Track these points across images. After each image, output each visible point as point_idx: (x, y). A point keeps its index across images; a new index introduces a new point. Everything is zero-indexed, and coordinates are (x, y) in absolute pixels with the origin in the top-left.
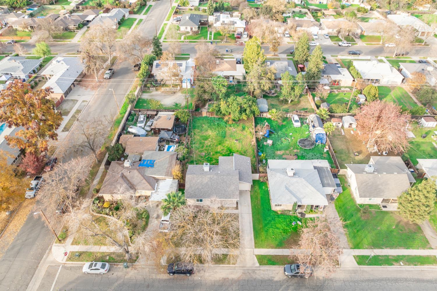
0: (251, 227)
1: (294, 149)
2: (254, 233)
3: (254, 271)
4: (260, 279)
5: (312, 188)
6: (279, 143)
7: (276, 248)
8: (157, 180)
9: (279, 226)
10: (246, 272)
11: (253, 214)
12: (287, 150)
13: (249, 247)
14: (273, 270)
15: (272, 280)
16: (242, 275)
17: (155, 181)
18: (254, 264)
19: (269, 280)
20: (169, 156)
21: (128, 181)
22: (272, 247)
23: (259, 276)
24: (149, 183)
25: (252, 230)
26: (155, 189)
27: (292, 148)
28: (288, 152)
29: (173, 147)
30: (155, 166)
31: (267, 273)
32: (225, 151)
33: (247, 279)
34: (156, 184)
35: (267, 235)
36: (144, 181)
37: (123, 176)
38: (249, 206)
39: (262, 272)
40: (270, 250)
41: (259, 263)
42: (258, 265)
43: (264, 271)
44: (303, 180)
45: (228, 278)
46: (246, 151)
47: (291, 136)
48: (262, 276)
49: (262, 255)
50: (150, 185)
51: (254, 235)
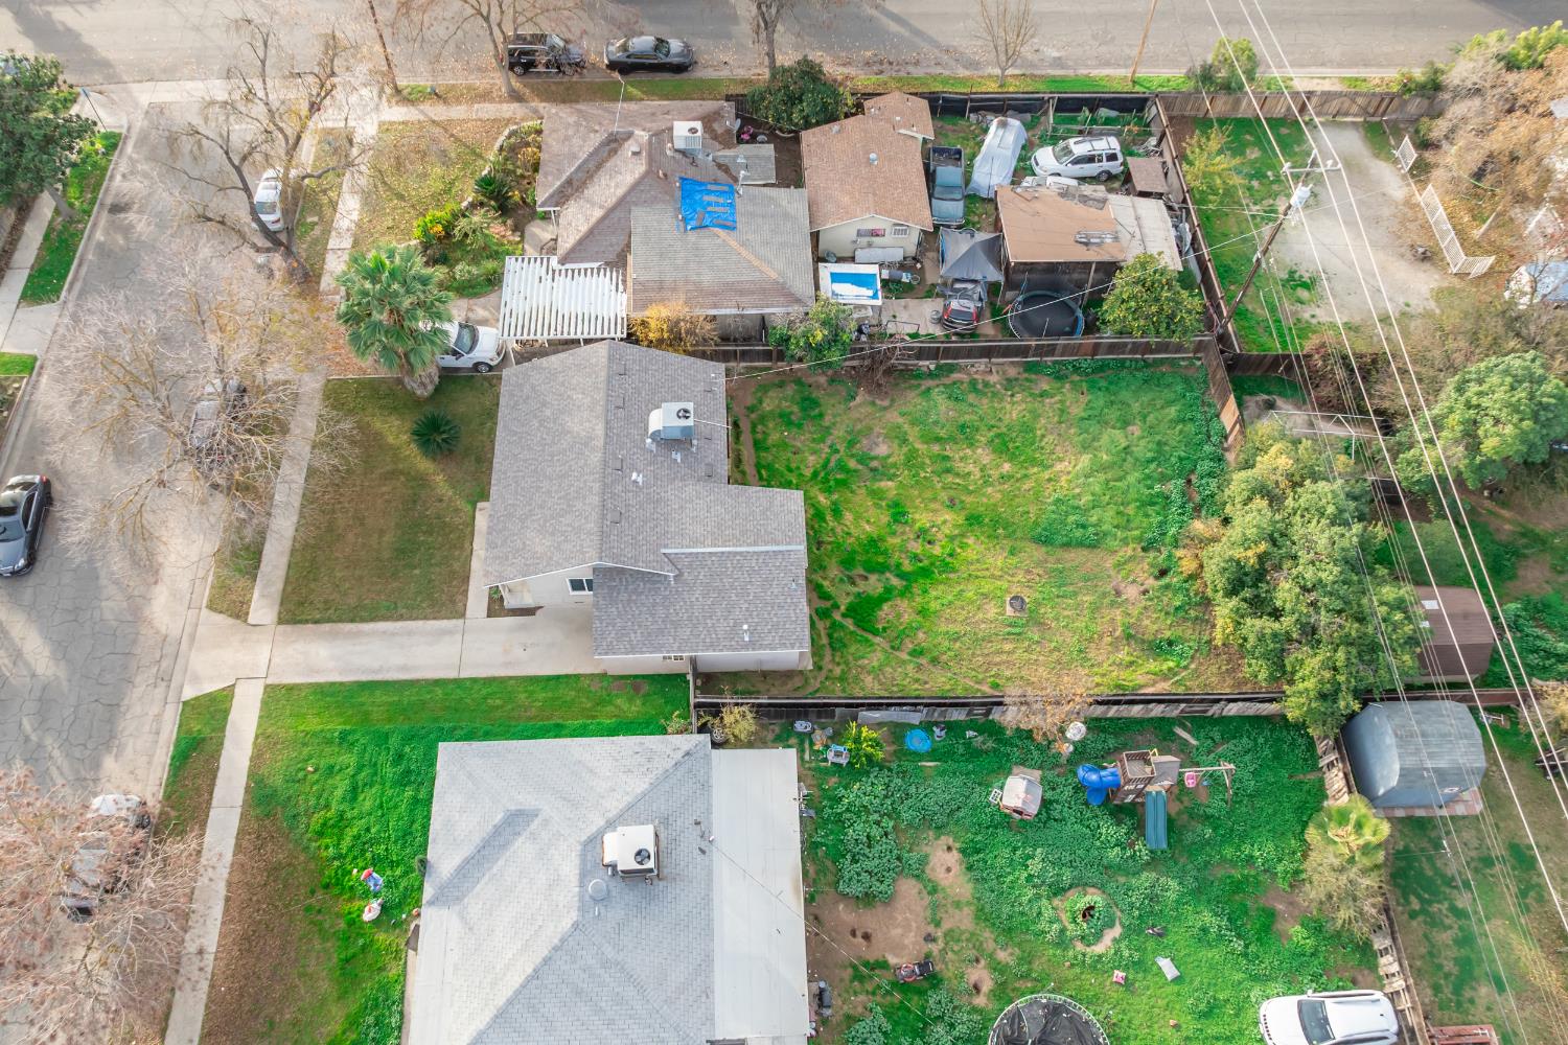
0: (380, 670)
1: (997, 968)
2: (341, 684)
3: (166, 679)
4: (126, 702)
5: (515, 980)
6: (1035, 866)
7: (252, 774)
8: (618, 262)
9: (367, 801)
10: (169, 650)
11: (457, 682)
12: (982, 915)
13: (276, 660)
14: (151, 756)
15: (108, 748)
16: (157, 633)
17: (612, 257)
18: (196, 679)
19: (112, 737)
20: (774, 275)
21: (599, 167)
22: (257, 758)
23: (140, 699)
24: (591, 233)
25: (364, 678)
26: (568, 266)
27: (1002, 956)
28: (964, 920)
29: (870, 293)
30: (692, 237)
31: (147, 728)
32: (917, 547)
33: (138, 650)
34: (595, 265)
35: (329, 742)
36: (598, 213)
37: (616, 140)
38: (507, 664)
39: (155, 710)
40: (248, 750)
41: (197, 698)
42: (189, 693)
43: (158, 717)
44: (566, 923)
45: (156, 583)
46: (935, 661)
47: (1140, 965)
48: (137, 709)
49: (226, 712)
50: (580, 242)
51: (333, 684)
